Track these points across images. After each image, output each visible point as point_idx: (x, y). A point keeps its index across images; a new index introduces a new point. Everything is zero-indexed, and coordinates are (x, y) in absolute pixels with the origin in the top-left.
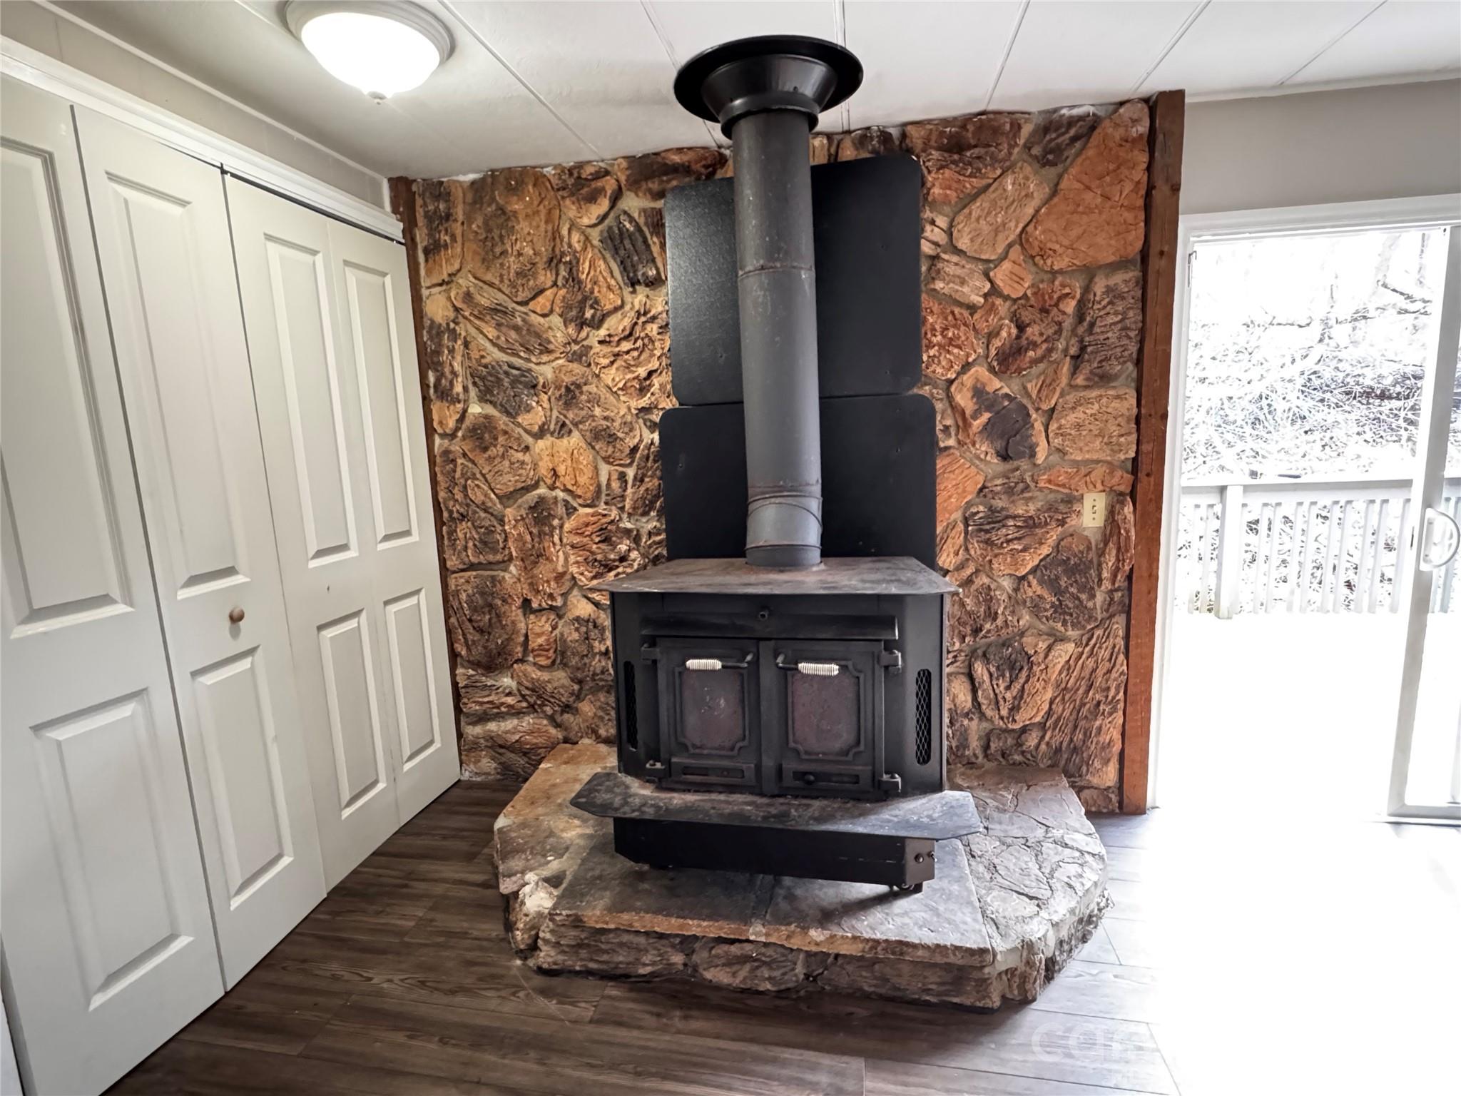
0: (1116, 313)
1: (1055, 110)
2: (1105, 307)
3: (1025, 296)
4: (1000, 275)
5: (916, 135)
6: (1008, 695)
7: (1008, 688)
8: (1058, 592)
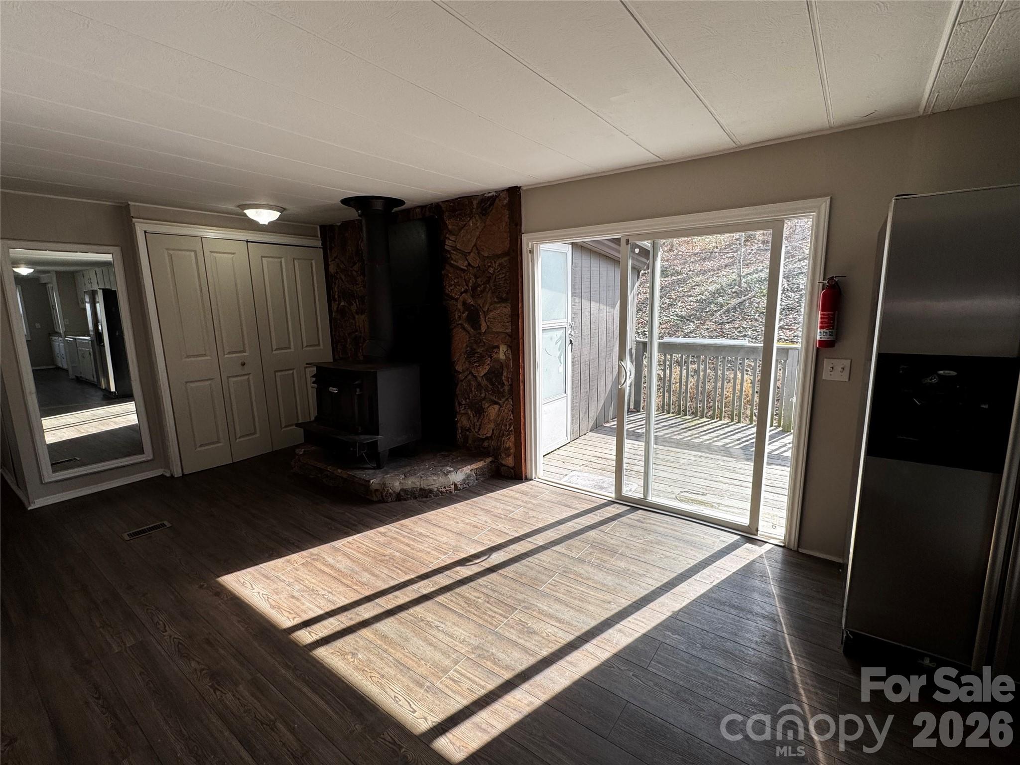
0: (503, 273)
1: (484, 195)
2: (499, 271)
3: (479, 266)
4: (470, 258)
5: (444, 206)
6: (478, 424)
7: (478, 421)
8: (493, 384)
